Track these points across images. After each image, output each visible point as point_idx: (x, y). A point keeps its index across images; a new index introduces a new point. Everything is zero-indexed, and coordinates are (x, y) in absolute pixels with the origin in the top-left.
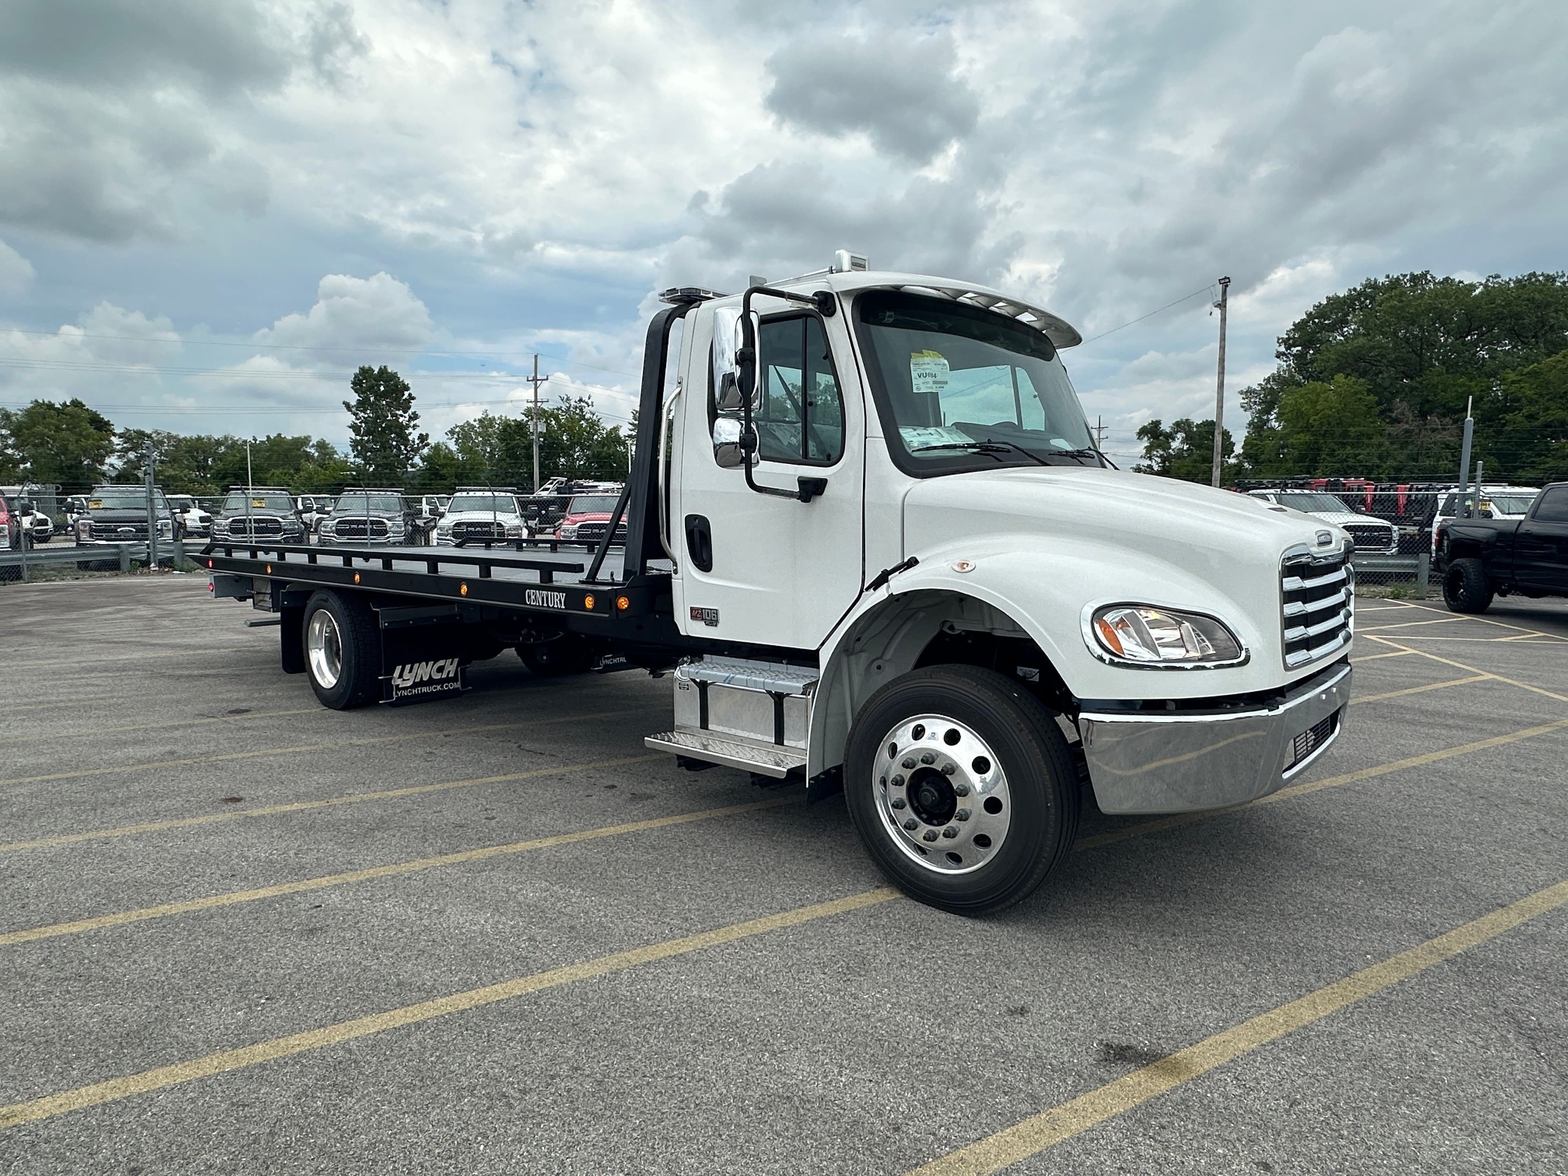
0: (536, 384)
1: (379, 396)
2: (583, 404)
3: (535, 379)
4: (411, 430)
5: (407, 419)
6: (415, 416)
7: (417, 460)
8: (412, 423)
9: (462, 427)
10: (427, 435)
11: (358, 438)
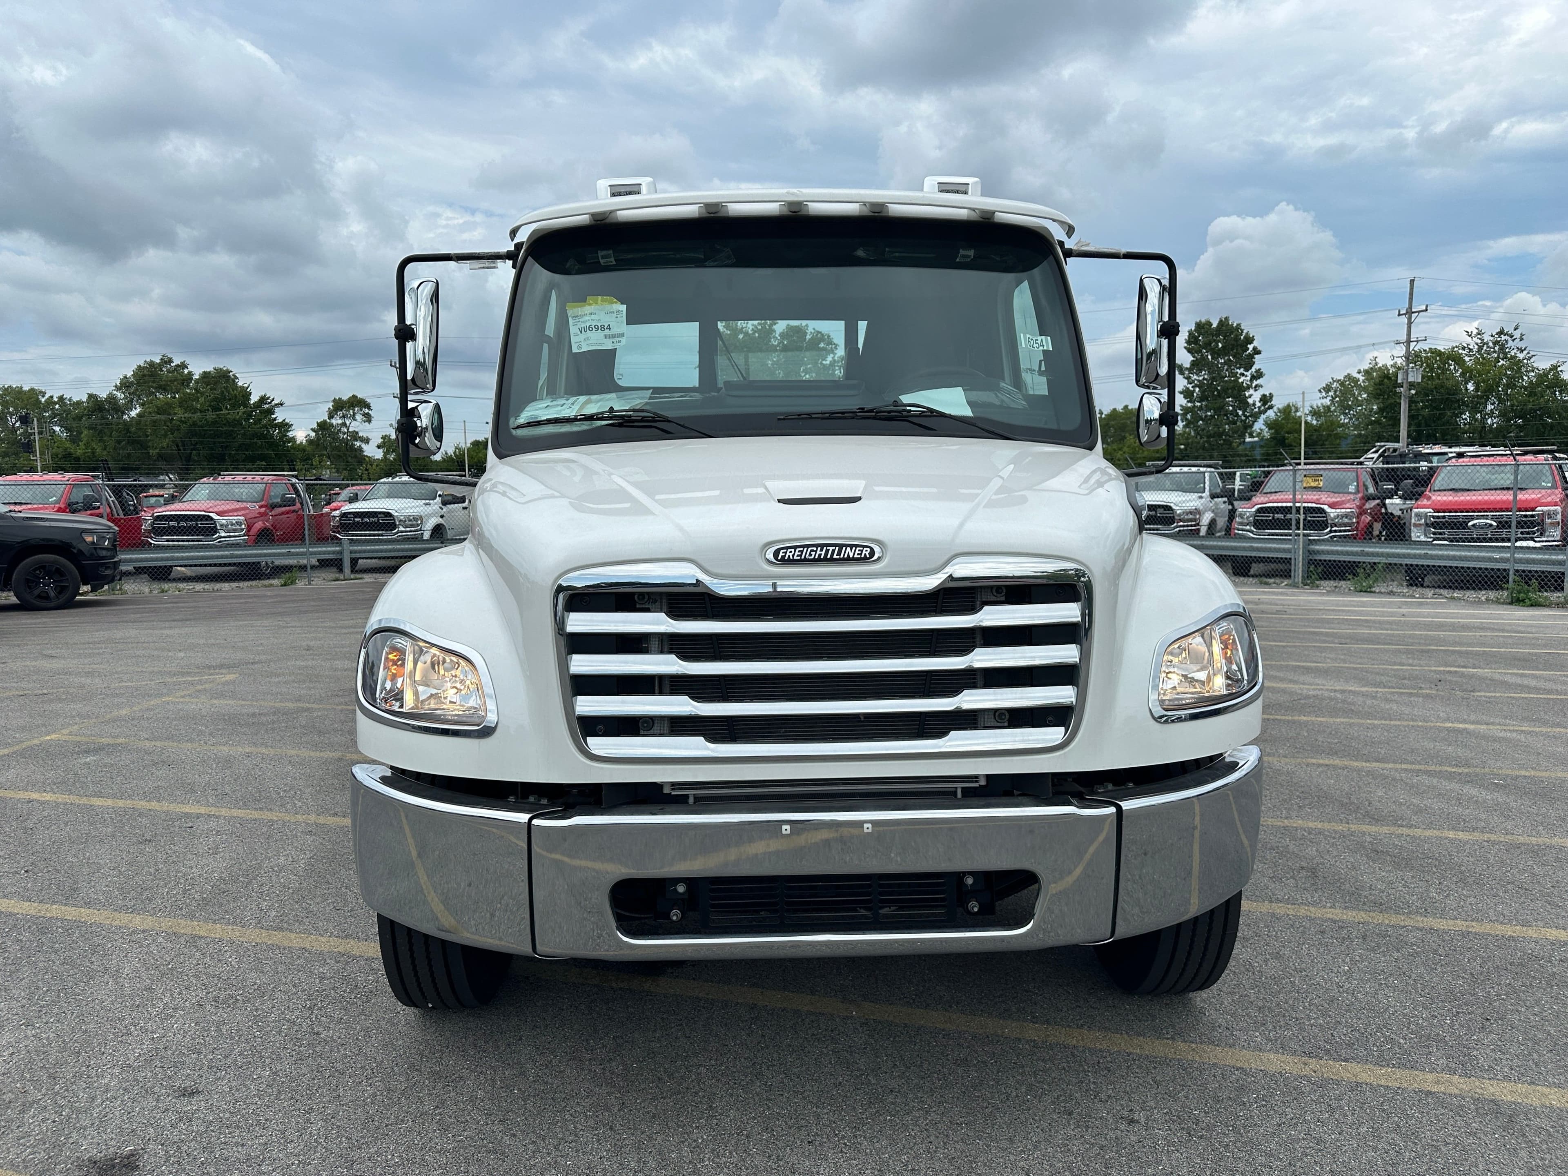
0: (1410, 319)
1: (1216, 354)
2: (1503, 337)
3: (1409, 312)
4: (1251, 391)
5: (1249, 378)
6: (1259, 375)
7: (1259, 425)
8: (1255, 383)
9: (1342, 384)
10: (1271, 396)
11: (1189, 405)
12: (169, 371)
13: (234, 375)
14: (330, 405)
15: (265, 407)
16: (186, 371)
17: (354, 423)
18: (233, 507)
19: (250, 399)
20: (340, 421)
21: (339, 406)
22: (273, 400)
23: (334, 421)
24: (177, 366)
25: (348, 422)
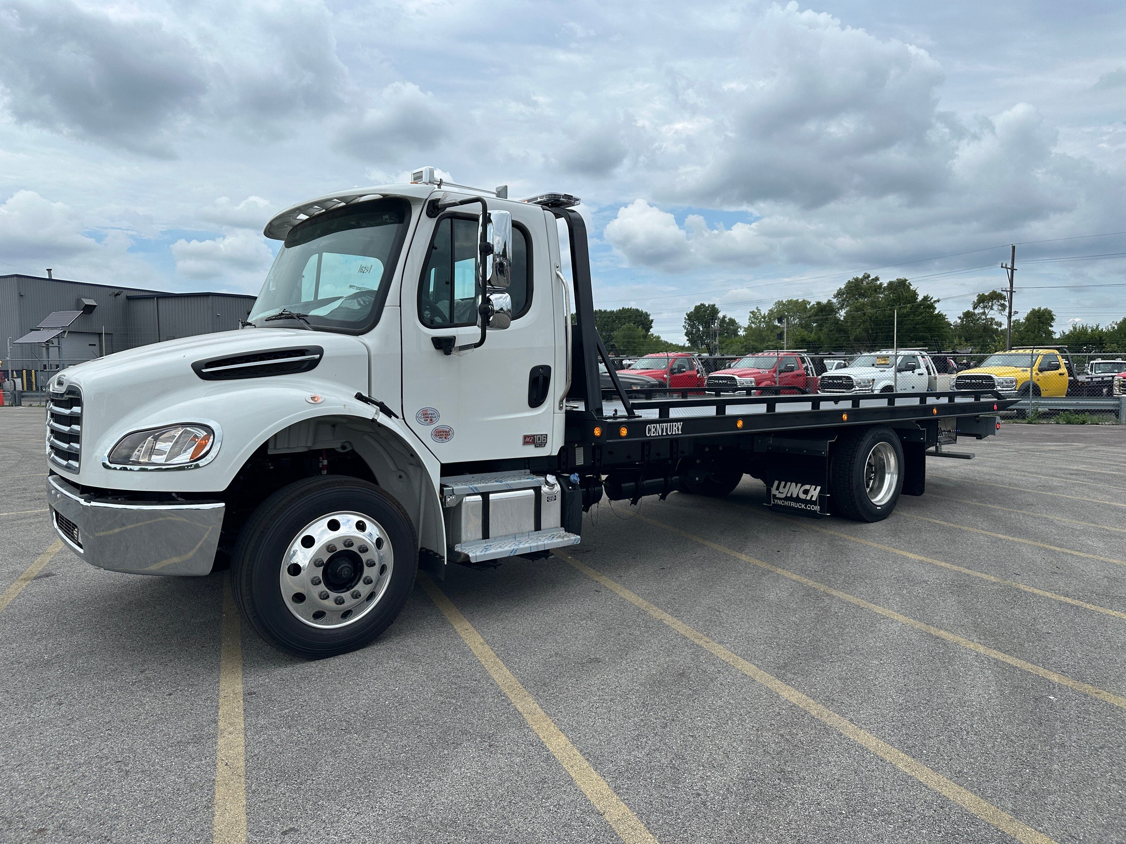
12: (867, 283)
13: (909, 283)
14: (975, 299)
15: (928, 305)
16: (878, 282)
17: (992, 312)
18: (754, 371)
19: (917, 298)
20: (981, 311)
21: (982, 300)
22: (932, 298)
23: (977, 311)
24: (873, 279)
25: (987, 311)
